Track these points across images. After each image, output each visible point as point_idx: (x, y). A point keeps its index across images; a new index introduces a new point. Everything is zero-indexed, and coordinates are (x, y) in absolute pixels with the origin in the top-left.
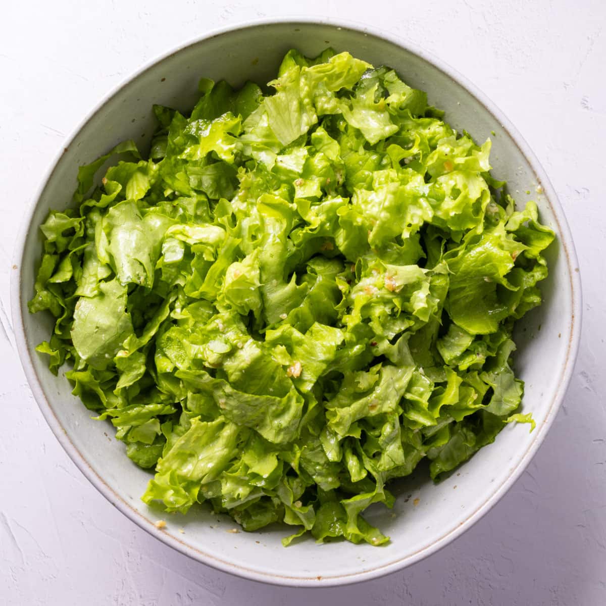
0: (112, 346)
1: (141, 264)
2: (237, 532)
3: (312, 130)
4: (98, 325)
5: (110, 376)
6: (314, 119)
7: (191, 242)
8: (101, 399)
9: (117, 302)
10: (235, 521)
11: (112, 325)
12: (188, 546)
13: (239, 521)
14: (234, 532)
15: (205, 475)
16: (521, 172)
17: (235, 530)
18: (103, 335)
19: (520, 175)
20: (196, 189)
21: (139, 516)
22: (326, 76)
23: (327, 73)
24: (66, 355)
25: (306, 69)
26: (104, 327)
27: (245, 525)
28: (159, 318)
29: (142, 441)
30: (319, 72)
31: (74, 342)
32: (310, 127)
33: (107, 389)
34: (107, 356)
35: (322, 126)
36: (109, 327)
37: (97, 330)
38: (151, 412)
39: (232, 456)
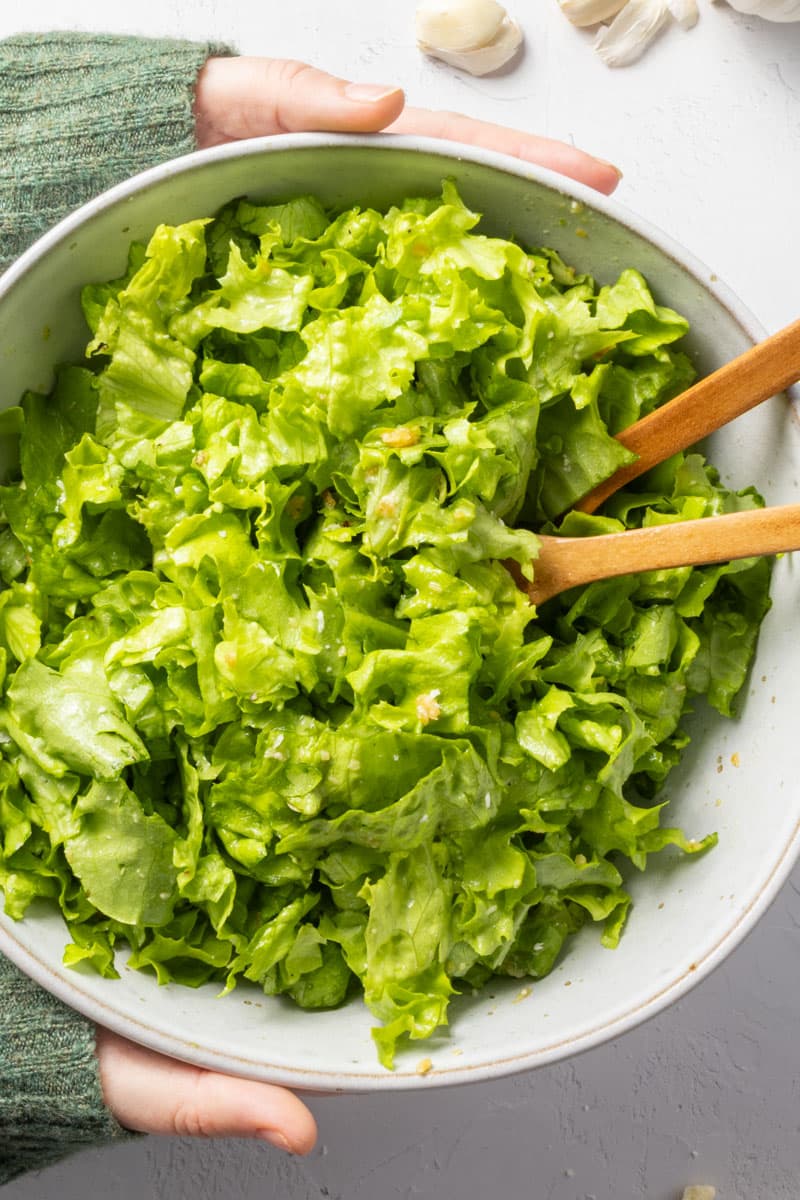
0: (162, 876)
1: (113, 733)
2: (528, 994)
3: (197, 371)
4: (121, 861)
5: (190, 919)
6: (190, 355)
7: (150, 656)
8: (205, 960)
9: (125, 811)
10: (514, 978)
11: (140, 847)
12: (484, 1065)
13: (519, 974)
14: (526, 996)
15: (438, 948)
16: (532, 203)
17: (524, 992)
18: (138, 871)
19: (532, 208)
20: (107, 573)
21: (386, 1078)
22: (159, 282)
23: (158, 277)
24: (107, 939)
25: (123, 294)
26: (130, 858)
27: (534, 973)
28: (189, 789)
29: (306, 971)
30: (145, 283)
31: (105, 911)
32: (192, 371)
33: (203, 941)
34: (163, 896)
35: (206, 358)
36: (139, 853)
37: (123, 870)
38: (289, 923)
39: (449, 894)
